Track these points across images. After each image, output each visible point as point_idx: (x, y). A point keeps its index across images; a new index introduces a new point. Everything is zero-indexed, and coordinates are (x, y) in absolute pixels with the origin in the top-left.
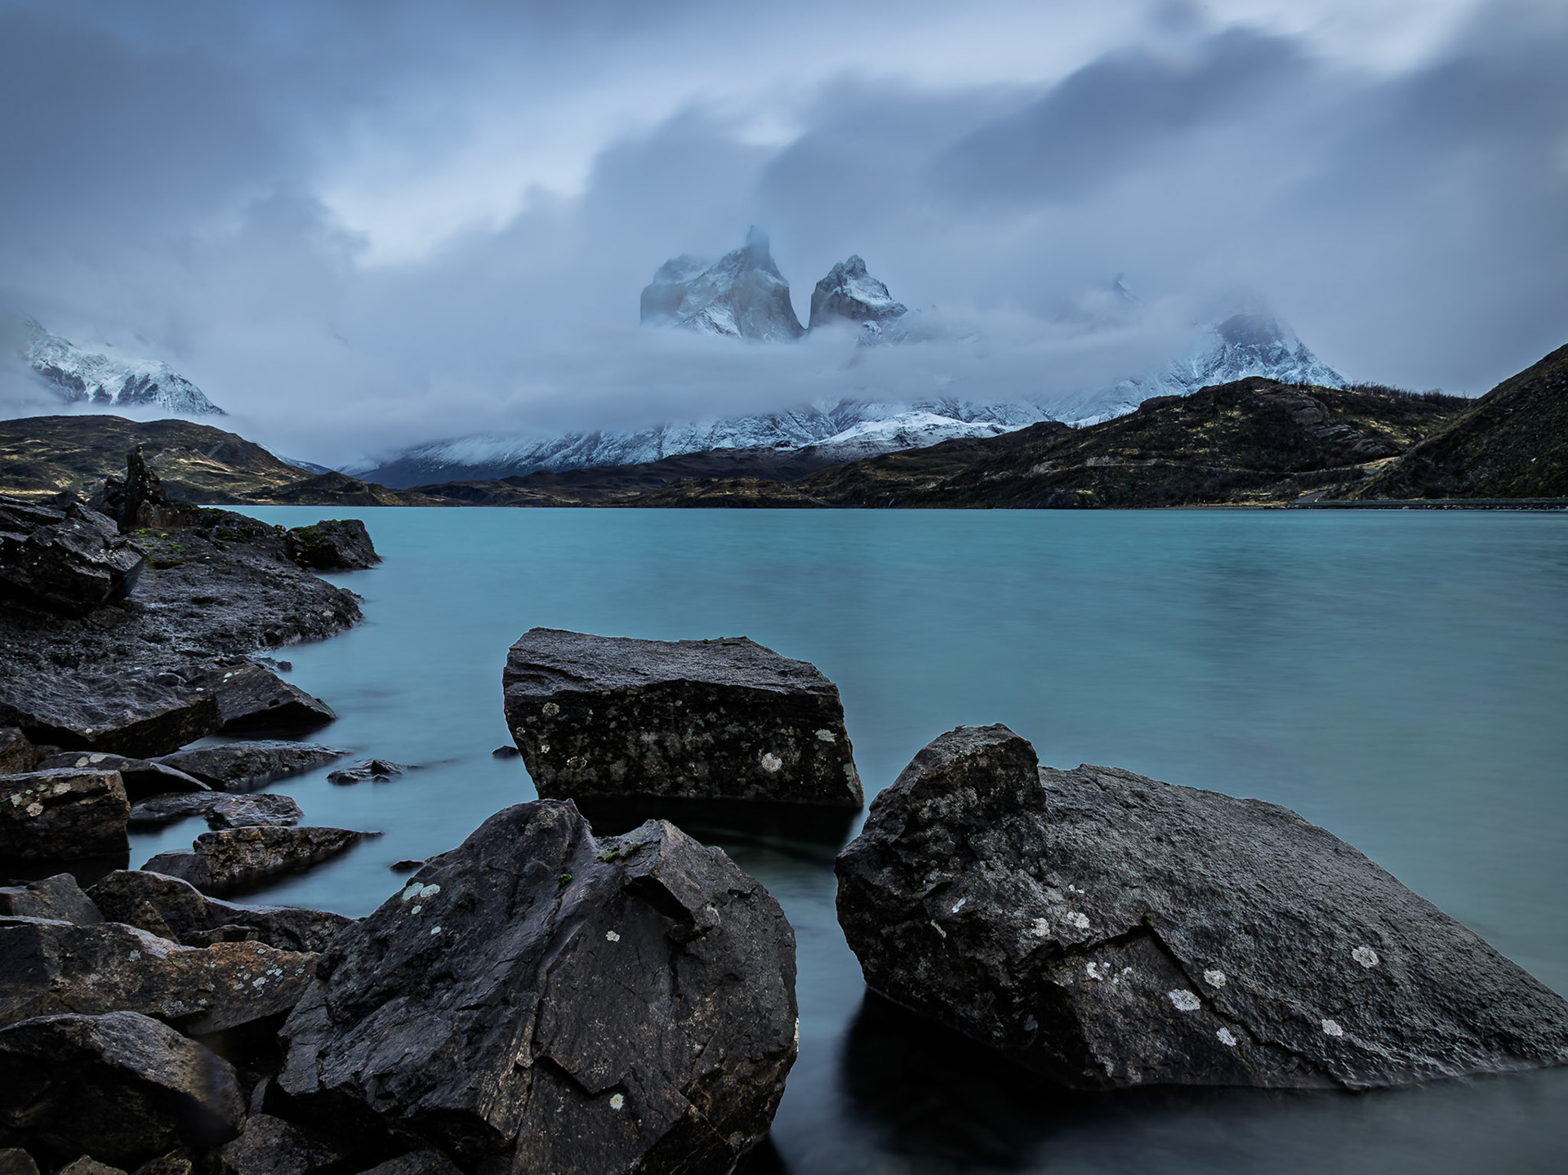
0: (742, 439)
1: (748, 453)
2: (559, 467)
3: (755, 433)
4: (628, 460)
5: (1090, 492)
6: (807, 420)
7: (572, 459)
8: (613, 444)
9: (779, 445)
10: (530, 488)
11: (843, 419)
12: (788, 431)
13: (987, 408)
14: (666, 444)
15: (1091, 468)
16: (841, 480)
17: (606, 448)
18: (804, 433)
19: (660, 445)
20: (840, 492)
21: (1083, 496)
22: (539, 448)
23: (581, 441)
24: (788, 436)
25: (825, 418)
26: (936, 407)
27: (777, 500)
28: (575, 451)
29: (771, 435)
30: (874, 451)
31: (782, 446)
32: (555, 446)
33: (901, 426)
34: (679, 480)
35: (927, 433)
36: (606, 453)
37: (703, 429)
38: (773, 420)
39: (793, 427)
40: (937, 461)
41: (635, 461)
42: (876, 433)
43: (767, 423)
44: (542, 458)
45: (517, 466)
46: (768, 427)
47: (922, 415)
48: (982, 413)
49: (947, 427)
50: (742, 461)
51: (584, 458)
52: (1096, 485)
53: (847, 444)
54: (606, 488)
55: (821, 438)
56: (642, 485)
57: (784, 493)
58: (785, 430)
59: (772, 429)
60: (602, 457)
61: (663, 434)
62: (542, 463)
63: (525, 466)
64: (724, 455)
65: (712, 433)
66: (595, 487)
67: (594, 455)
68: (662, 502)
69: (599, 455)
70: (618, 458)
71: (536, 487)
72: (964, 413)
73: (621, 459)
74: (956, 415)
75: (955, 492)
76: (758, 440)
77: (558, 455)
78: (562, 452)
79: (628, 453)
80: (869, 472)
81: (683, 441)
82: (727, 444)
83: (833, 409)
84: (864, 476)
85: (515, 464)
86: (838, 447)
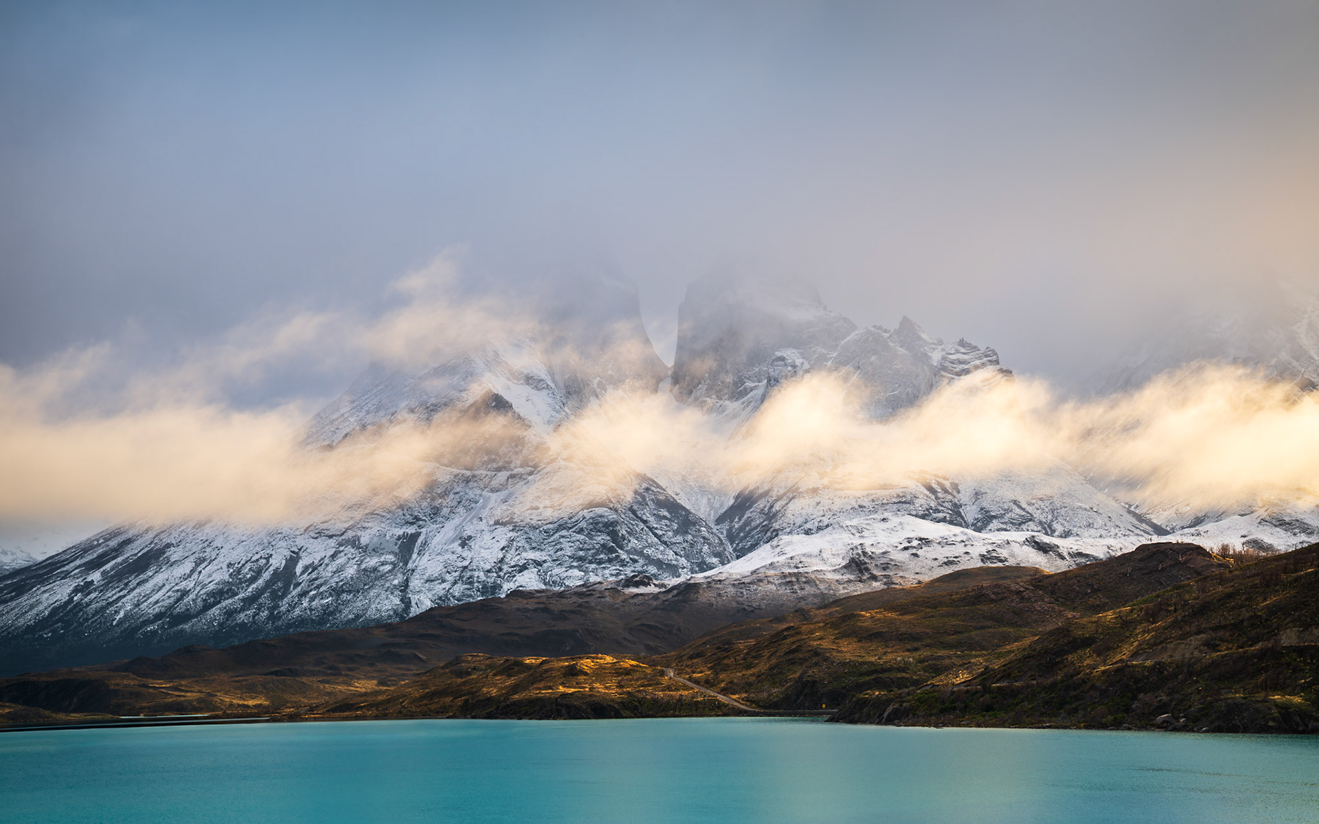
0: (557, 571)
1: (575, 599)
2: (217, 632)
3: (581, 559)
4: (347, 614)
5: (1297, 700)
6: (676, 533)
7: (242, 617)
8: (318, 587)
9: (629, 582)
10: (170, 679)
11: (741, 529)
12: (641, 554)
13: (1015, 502)
14: (415, 583)
15: (1291, 649)
16: (774, 661)
17: (304, 594)
18: (670, 555)
19: (405, 585)
20: (774, 684)
21: (1285, 708)
22: (178, 600)
23: (260, 582)
24: (641, 561)
25: (707, 526)
26: (918, 502)
27: (655, 701)
28: (249, 601)
29: (610, 561)
30: (809, 589)
31: (637, 585)
32: (212, 594)
33: (857, 541)
34: (458, 660)
35: (907, 554)
36: (305, 604)
37: (485, 553)
38: (614, 535)
39: (650, 546)
40: (954, 622)
41: (358, 617)
42: (810, 556)
43: (602, 538)
44: (186, 616)
45: (139, 635)
46: (603, 546)
47: (894, 520)
48: (1008, 510)
49: (945, 542)
50: (562, 616)
51: (265, 614)
52: (1310, 685)
53: (757, 578)
54: (313, 674)
55: (703, 566)
56: (380, 666)
57: (669, 688)
58: (634, 551)
59: (612, 550)
60: (297, 612)
61: (410, 566)
62: (186, 627)
63: (154, 633)
64: (531, 605)
65: (502, 561)
66: (293, 673)
67: (283, 609)
68: (433, 707)
69: (292, 607)
70: (327, 613)
71: (183, 677)
72: (970, 513)
73: (332, 613)
74: (956, 518)
75: (1014, 693)
76: (586, 572)
77: (215, 611)
78: (224, 604)
79: (347, 602)
80: (825, 644)
81: (448, 577)
82: (529, 581)
83: (722, 511)
84: (816, 653)
85: (136, 629)
86: (740, 584)
